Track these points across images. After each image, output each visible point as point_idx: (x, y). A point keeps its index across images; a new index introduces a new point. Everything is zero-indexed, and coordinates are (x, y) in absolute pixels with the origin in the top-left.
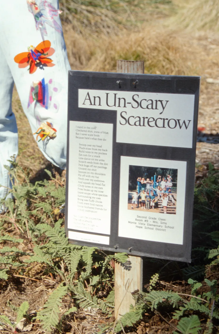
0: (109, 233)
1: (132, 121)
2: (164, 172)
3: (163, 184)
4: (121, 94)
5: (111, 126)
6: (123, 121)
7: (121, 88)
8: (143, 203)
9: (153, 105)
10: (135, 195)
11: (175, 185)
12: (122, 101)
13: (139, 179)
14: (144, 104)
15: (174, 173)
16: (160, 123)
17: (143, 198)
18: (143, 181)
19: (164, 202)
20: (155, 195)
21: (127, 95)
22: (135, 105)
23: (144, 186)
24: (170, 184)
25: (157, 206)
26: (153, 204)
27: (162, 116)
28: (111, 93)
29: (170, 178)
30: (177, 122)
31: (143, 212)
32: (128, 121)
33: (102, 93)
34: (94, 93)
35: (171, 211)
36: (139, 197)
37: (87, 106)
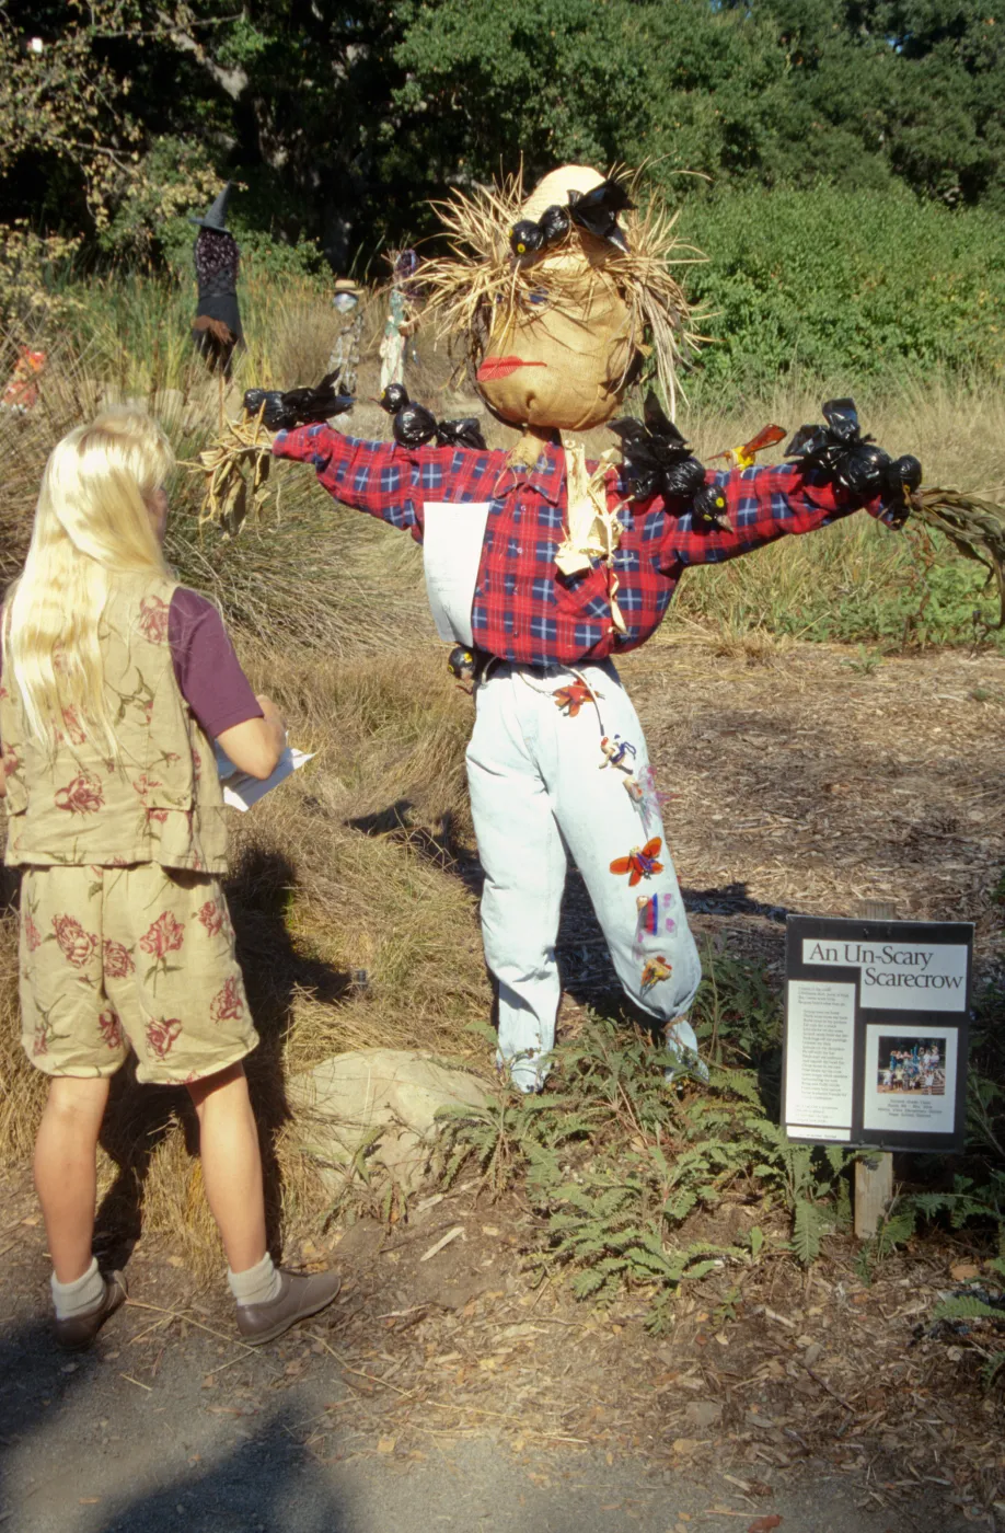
0: (849, 1124)
1: (883, 980)
2: (927, 1044)
3: (927, 1058)
4: (866, 946)
5: (852, 986)
6: (870, 980)
7: (866, 938)
8: (899, 1084)
9: (912, 959)
10: (887, 1074)
11: (942, 1059)
12: (868, 956)
13: (893, 1053)
14: (900, 958)
15: (941, 1044)
16: (921, 981)
17: (899, 1077)
18: (899, 1055)
19: (929, 1081)
20: (916, 1072)
21: (876, 947)
22: (887, 959)
23: (901, 1061)
24: (936, 1058)
25: (918, 1086)
26: (912, 1084)
27: (925, 973)
28: (853, 945)
29: (935, 1050)
30: (945, 980)
31: (900, 1096)
32: (876, 980)
33: (839, 945)
34: (825, 944)
35: (938, 1090)
36: (894, 1077)
37: (817, 961)
